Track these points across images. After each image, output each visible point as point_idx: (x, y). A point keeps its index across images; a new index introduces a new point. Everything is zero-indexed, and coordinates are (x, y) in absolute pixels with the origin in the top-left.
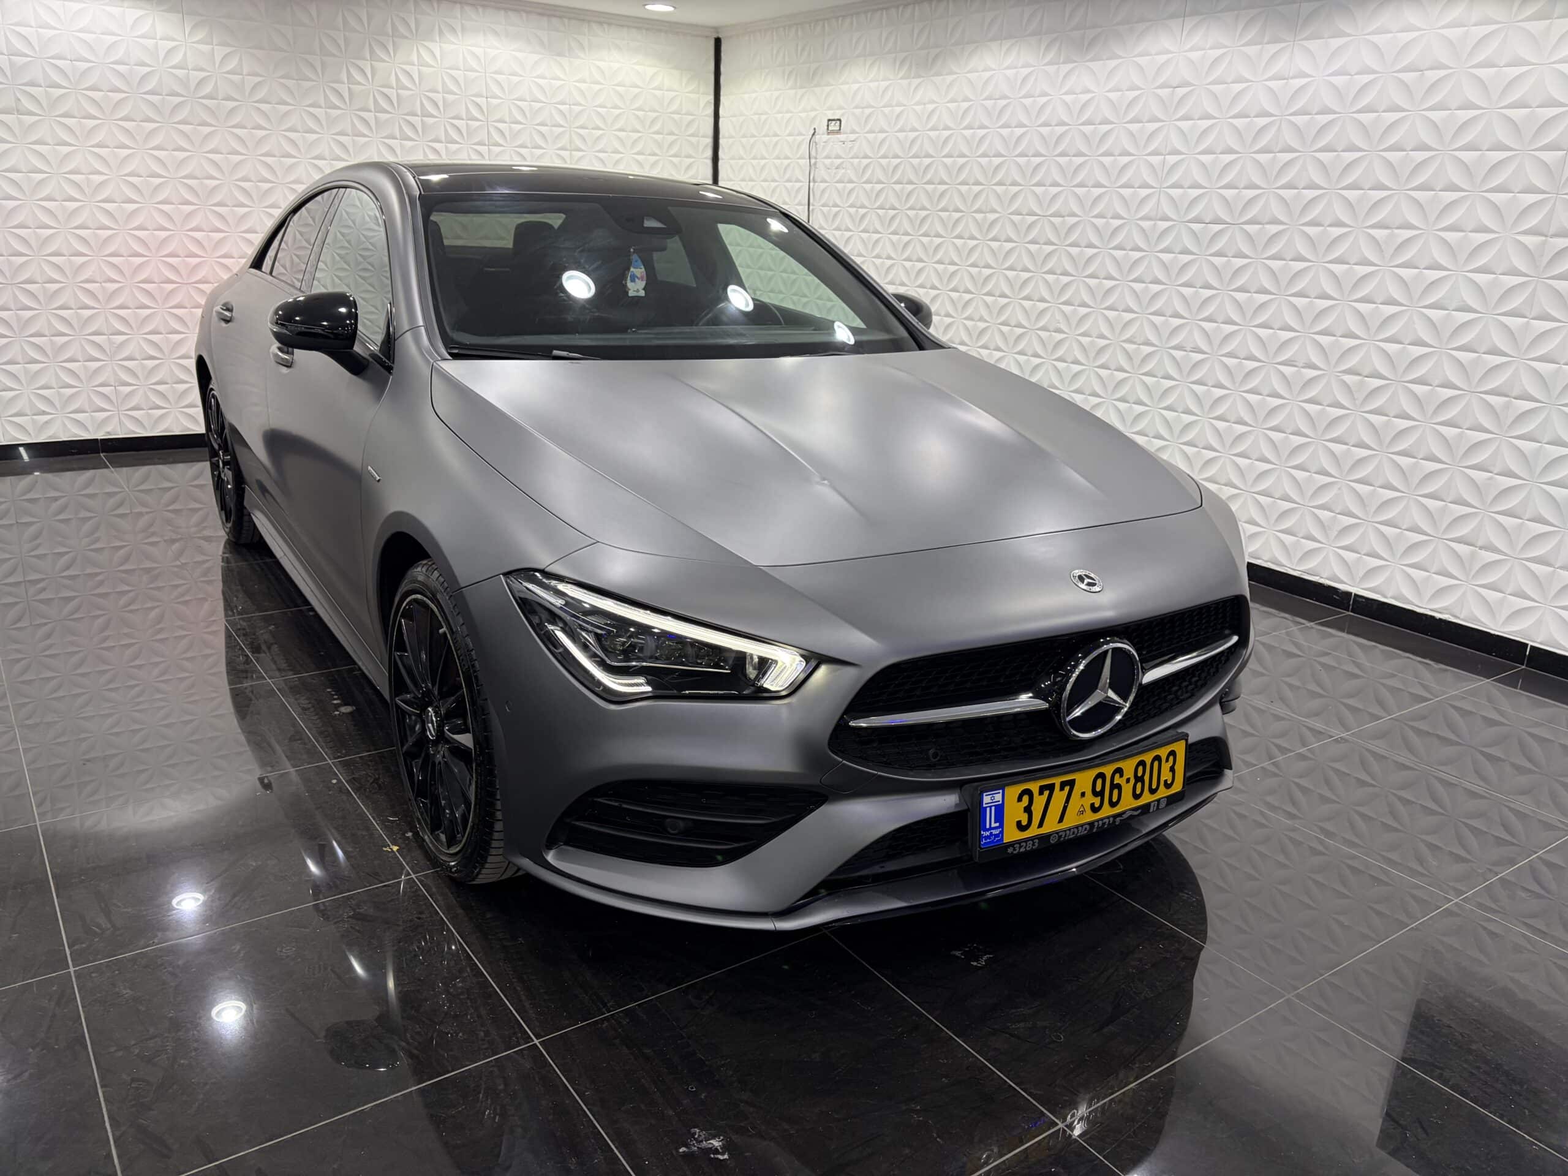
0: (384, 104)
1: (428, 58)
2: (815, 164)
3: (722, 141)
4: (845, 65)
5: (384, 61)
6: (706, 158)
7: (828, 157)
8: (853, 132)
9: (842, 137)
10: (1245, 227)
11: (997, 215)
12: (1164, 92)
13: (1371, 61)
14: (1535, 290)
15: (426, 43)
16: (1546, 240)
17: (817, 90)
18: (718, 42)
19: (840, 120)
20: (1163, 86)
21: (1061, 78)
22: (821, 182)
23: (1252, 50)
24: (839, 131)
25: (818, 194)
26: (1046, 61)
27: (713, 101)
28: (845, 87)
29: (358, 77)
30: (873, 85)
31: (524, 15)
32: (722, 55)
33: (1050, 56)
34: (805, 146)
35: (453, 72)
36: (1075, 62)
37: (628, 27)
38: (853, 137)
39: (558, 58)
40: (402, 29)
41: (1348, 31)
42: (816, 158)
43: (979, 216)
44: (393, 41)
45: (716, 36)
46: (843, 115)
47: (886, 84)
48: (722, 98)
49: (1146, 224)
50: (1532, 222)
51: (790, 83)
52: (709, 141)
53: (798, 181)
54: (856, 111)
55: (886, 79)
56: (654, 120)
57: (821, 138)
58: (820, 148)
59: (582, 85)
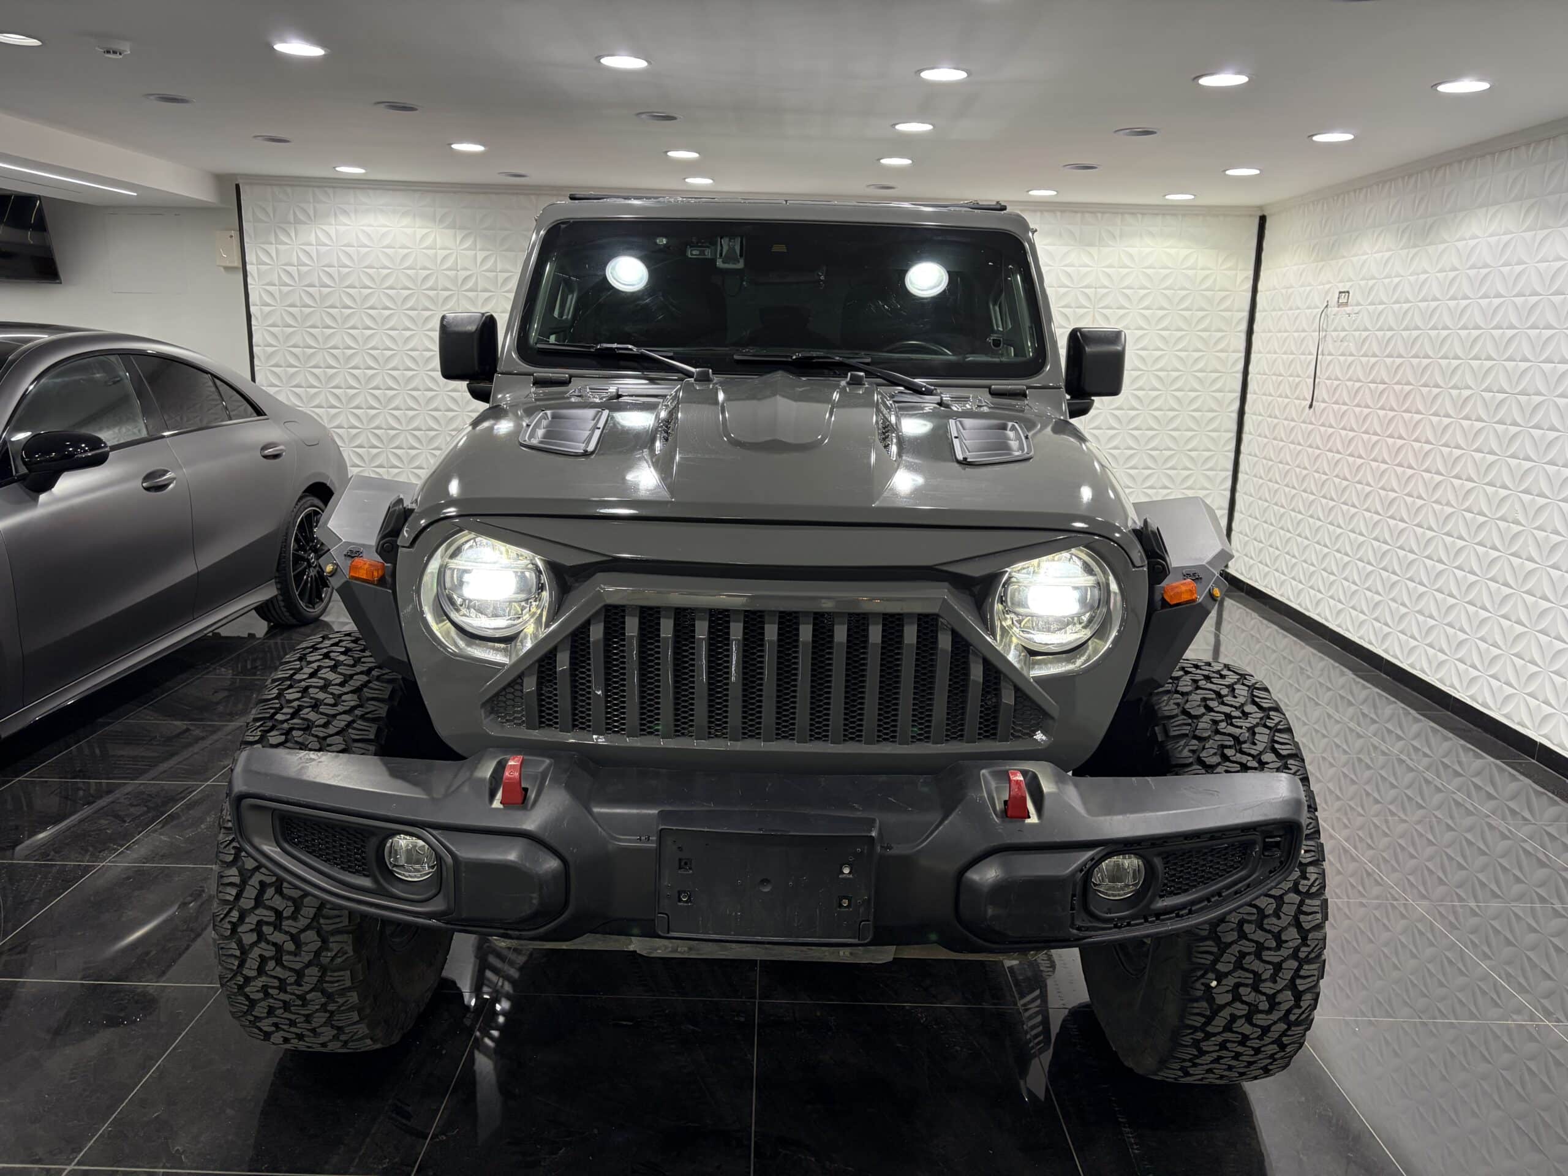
2: (1325, 336)
3: (1258, 316)
4: (1357, 237)
6: (1240, 333)
7: (1335, 330)
8: (1358, 304)
9: (1348, 309)
11: (1469, 392)
17: (1334, 262)
18: (1263, 220)
19: (1348, 292)
22: (1329, 355)
24: (1346, 304)
25: (1324, 365)
27: (1252, 274)
28: (1355, 259)
30: (1378, 256)
31: (1059, 214)
32: (1267, 232)
33: (1529, 221)
34: (1319, 318)
36: (1551, 227)
38: (1357, 309)
39: (1088, 249)
42: (1326, 332)
43: (1454, 392)
45: (1260, 214)
46: (1351, 287)
47: (1388, 254)
48: (1262, 274)
51: (1313, 257)
52: (1245, 314)
53: (1310, 354)
54: (1363, 283)
55: (1389, 250)
56: (1183, 298)
57: (1333, 310)
58: (1330, 319)
59: (1109, 270)
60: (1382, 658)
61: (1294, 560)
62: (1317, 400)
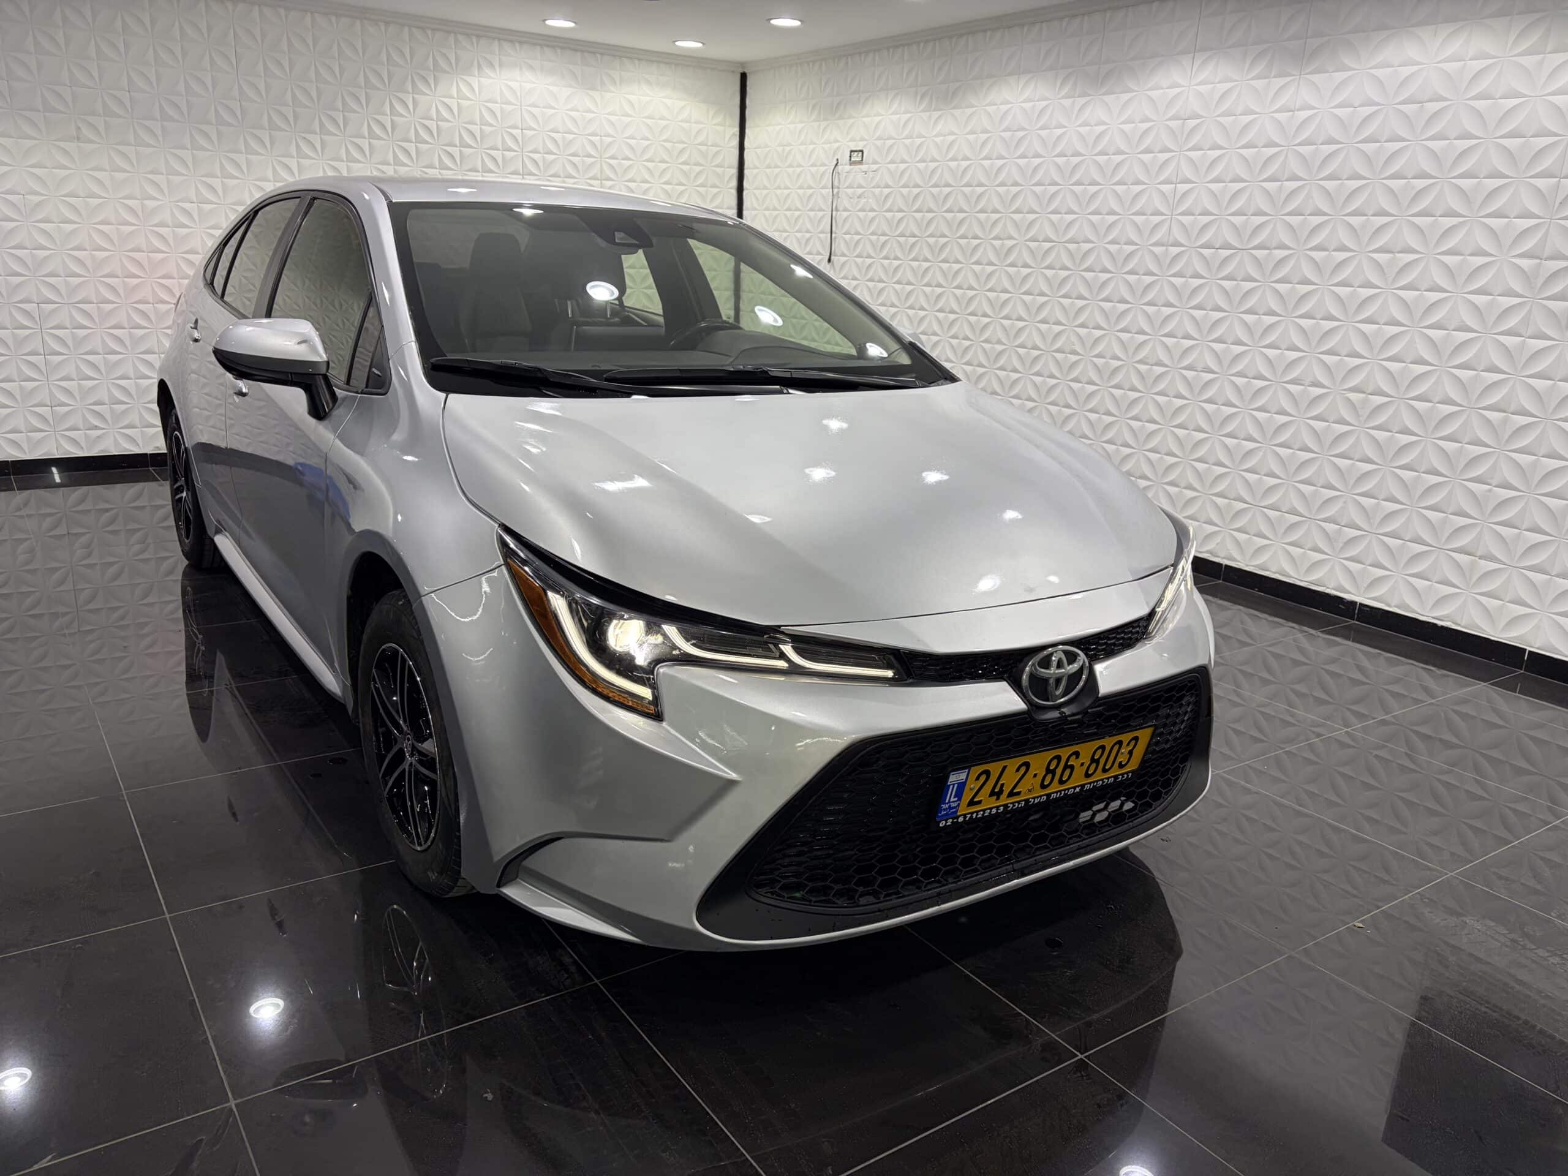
0: (424, 135)
1: (464, 89)
2: (838, 193)
3: (746, 172)
4: (867, 99)
5: (425, 94)
6: (731, 188)
7: (850, 187)
8: (875, 163)
9: (864, 167)
10: (1253, 252)
11: (1013, 242)
12: (1173, 124)
13: (1372, 93)
14: (1530, 311)
16: (1540, 263)
17: (841, 122)
18: (744, 77)
19: (862, 151)
20: (1174, 118)
21: (1075, 112)
22: (845, 210)
23: (1259, 84)
24: (861, 162)
25: (840, 223)
26: (1063, 93)
27: (738, 133)
28: (867, 120)
29: (399, 108)
30: (895, 117)
31: (559, 51)
32: (748, 89)
33: (1066, 90)
34: (828, 176)
35: (490, 105)
36: (1089, 95)
37: (658, 62)
38: (875, 167)
39: (591, 93)
40: (442, 63)
41: (1353, 66)
42: (839, 188)
43: (997, 243)
44: (435, 76)
45: (741, 71)
46: (865, 146)
47: (907, 116)
48: (747, 131)
49: (1158, 250)
50: (1528, 245)
51: (814, 117)
52: (734, 171)
53: (824, 210)
54: (879, 143)
55: (906, 112)
56: (682, 151)
57: (844, 168)
58: (842, 178)
59: (613, 118)
62: (835, 255)
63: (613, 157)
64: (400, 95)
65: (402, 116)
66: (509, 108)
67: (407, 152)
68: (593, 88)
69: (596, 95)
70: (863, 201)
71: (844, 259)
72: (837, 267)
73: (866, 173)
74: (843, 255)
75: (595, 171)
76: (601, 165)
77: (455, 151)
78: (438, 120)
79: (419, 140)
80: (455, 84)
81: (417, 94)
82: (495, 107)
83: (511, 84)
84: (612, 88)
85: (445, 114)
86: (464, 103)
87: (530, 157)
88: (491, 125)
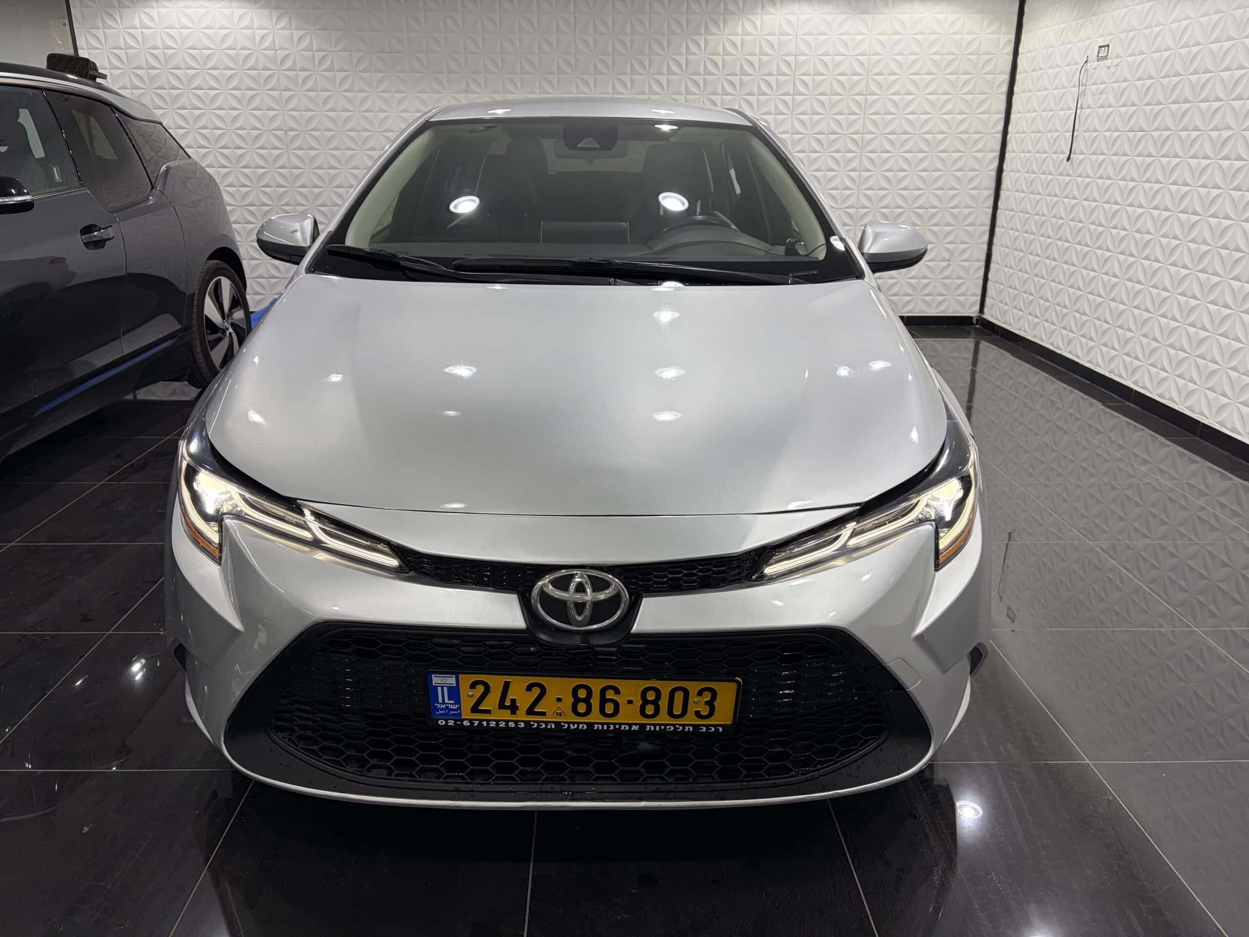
0: (711, 68)
1: (749, 27)
2: (1085, 90)
3: (1018, 76)
5: (715, 34)
6: (1001, 93)
7: (1094, 84)
8: (1118, 56)
9: (1108, 62)
15: (749, 17)
17: (1094, 18)
19: (1108, 46)
22: (1087, 108)
24: (1106, 58)
25: (1082, 120)
27: (1013, 39)
28: (1115, 13)
29: (693, 48)
34: (1077, 75)
35: (769, 38)
38: (1116, 61)
39: (863, 16)
42: (1085, 86)
43: (1214, 134)
44: (724, 18)
46: (1111, 40)
47: (1149, 5)
48: (1023, 37)
51: (1075, 15)
52: (1006, 77)
53: (1070, 109)
54: (1123, 35)
56: (950, 63)
57: (1093, 64)
58: (1089, 74)
59: (882, 38)
60: (1132, 389)
61: (1047, 304)
62: (1075, 154)
63: (879, 74)
64: (696, 38)
65: (696, 54)
66: (784, 38)
67: (696, 83)
68: (865, 12)
69: (868, 18)
70: (1104, 96)
71: (1081, 157)
72: (1075, 164)
73: (1109, 67)
74: (1082, 153)
75: (861, 87)
76: (867, 83)
77: (736, 79)
78: (724, 54)
79: (707, 72)
80: (740, 23)
81: (710, 35)
82: (774, 39)
83: (789, 17)
84: (885, 11)
85: (730, 49)
86: (747, 38)
87: (801, 79)
88: (768, 55)
